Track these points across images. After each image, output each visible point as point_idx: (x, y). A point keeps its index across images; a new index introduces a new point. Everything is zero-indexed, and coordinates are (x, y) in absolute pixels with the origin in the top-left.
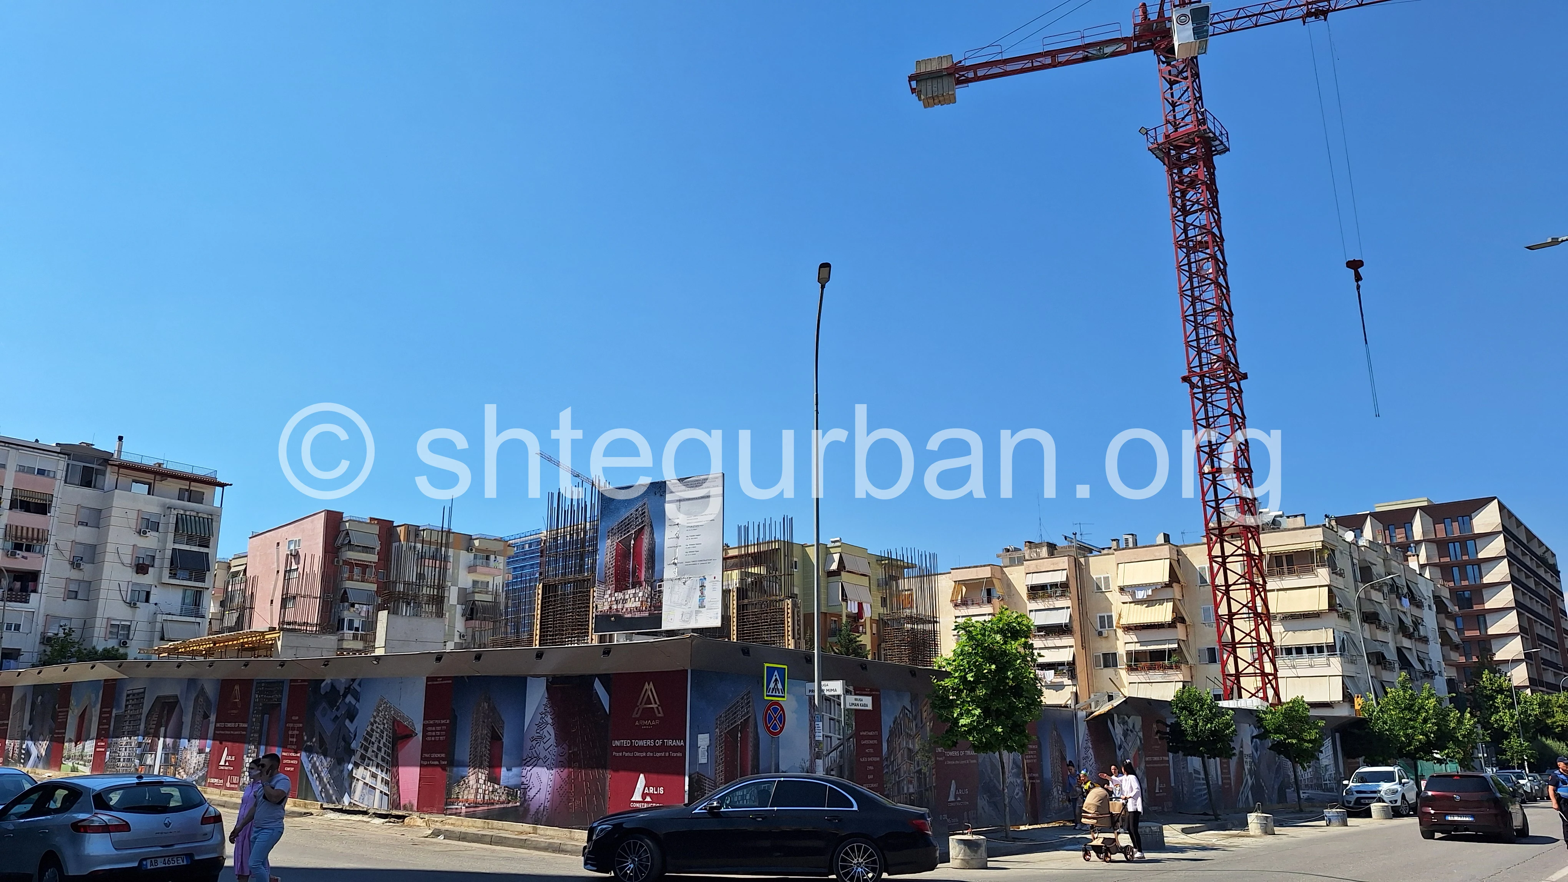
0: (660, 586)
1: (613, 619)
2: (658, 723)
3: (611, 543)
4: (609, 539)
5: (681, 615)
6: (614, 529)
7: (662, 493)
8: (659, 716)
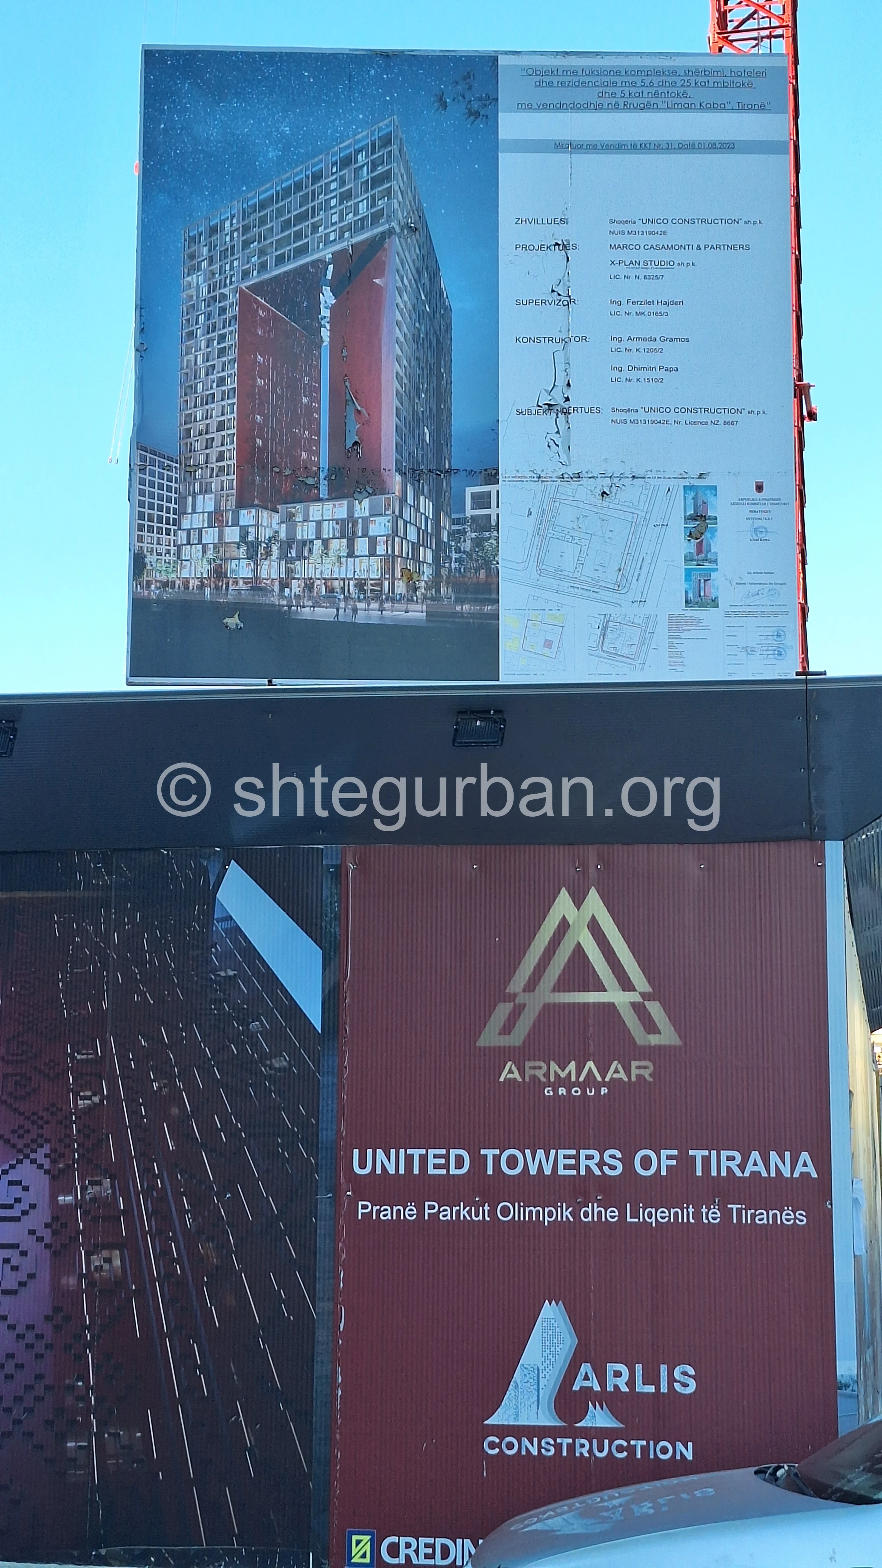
0: (482, 501)
1: (233, 621)
2: (646, 1073)
3: (205, 290)
4: (199, 273)
5: (602, 630)
6: (222, 228)
7: (476, 106)
8: (647, 1044)
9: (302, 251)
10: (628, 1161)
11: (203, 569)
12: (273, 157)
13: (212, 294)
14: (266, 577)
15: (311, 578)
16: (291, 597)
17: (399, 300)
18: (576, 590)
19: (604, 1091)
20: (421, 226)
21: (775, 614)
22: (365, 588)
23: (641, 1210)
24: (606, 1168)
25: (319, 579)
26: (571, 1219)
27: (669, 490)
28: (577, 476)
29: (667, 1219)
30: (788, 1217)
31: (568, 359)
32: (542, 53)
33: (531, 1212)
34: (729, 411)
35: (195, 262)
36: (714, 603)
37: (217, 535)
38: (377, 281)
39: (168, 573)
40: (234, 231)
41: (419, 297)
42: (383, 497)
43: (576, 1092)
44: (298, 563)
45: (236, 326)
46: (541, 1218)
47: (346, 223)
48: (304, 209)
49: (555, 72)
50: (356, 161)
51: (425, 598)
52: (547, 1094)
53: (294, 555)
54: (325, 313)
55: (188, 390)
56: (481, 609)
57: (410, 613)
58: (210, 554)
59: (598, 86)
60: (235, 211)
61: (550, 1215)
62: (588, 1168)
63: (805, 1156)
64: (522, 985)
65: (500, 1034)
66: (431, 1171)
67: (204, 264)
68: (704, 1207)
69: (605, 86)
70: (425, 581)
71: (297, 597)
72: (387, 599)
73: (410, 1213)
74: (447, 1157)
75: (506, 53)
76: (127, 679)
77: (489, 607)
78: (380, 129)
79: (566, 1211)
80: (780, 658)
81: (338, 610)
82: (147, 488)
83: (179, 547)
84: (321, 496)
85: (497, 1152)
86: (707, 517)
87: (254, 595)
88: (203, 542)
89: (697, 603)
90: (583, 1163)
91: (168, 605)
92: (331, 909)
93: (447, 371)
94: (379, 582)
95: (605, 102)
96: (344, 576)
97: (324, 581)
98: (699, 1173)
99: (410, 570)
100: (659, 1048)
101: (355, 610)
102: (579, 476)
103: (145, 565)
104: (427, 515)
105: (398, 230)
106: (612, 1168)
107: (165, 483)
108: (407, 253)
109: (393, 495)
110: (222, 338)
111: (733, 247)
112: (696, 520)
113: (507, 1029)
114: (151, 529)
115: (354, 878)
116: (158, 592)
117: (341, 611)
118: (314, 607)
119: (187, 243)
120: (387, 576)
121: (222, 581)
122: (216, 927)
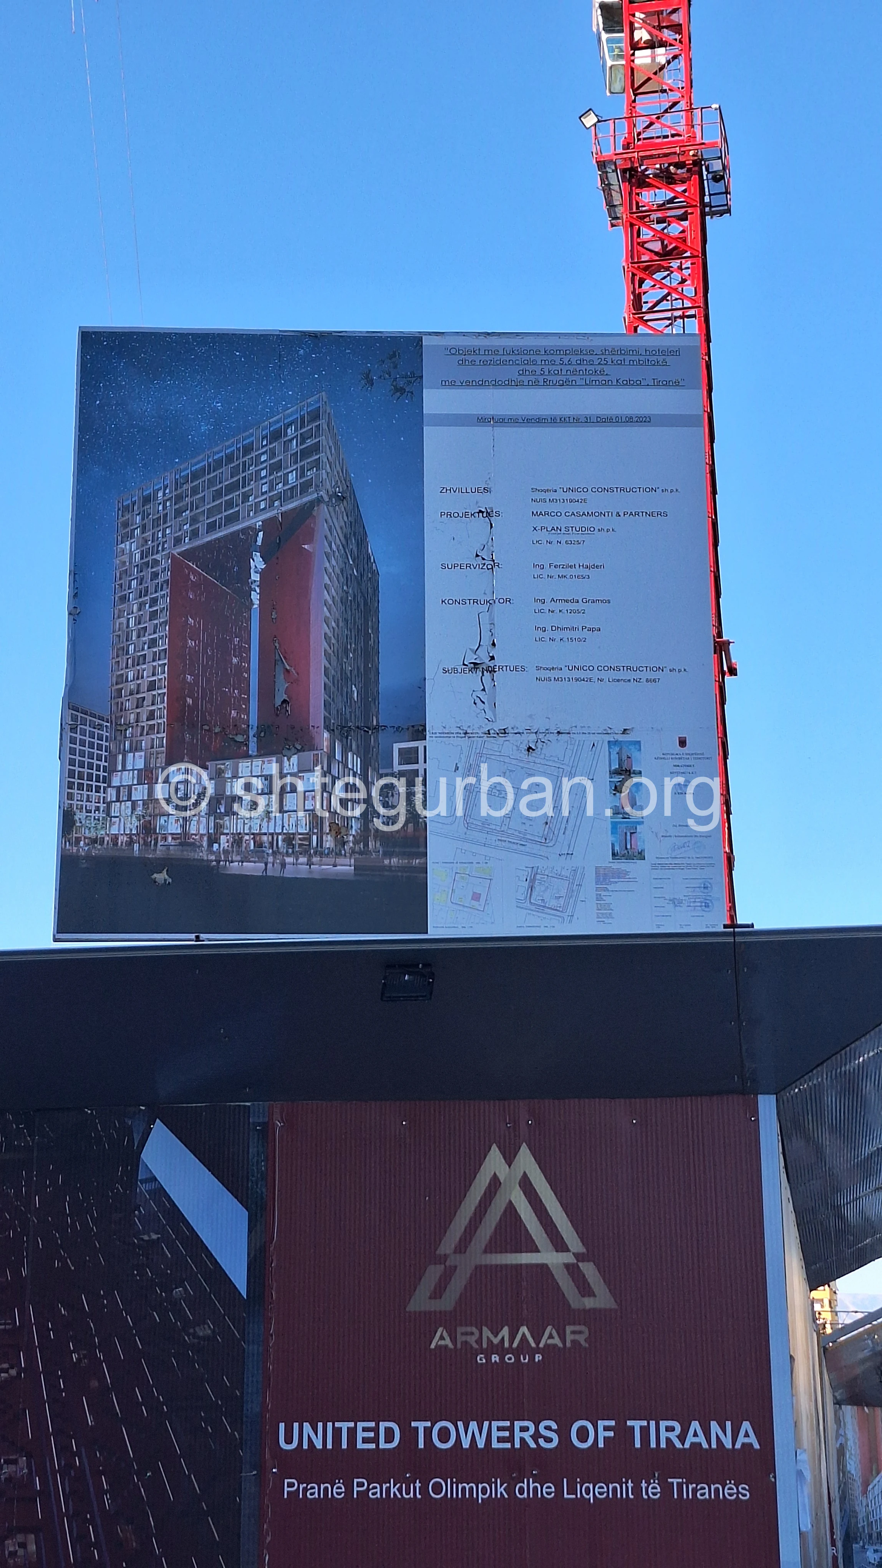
1: (161, 877)
2: (581, 1339)
3: (138, 556)
4: (132, 541)
5: (529, 882)
6: (156, 497)
7: (401, 384)
8: (581, 1308)
9: (232, 519)
10: (564, 1433)
11: (132, 825)
12: (205, 431)
13: (145, 560)
14: (195, 832)
15: (240, 834)
16: (220, 852)
17: (327, 565)
18: (503, 844)
19: (538, 1357)
20: (348, 494)
21: (702, 867)
22: (294, 842)
23: (578, 1486)
24: (541, 1441)
25: (247, 834)
26: (506, 1496)
27: (594, 745)
28: (503, 731)
29: (605, 1494)
30: (730, 1491)
31: (493, 619)
32: (464, 334)
33: (464, 1489)
34: (651, 669)
35: (128, 529)
36: (641, 856)
37: (146, 792)
38: (306, 547)
39: (97, 829)
40: (167, 500)
41: (347, 561)
42: (312, 753)
43: (510, 1359)
44: (226, 818)
45: (168, 591)
46: (475, 1496)
47: (276, 492)
48: (235, 479)
49: (477, 352)
50: (286, 435)
51: (353, 852)
52: (479, 1361)
53: (223, 811)
54: (255, 577)
55: (120, 652)
56: (409, 862)
57: (338, 867)
58: (139, 810)
59: (518, 364)
60: (167, 482)
61: (484, 1492)
62: (522, 1440)
63: (746, 1425)
64: (453, 1246)
65: (430, 1298)
66: (360, 1445)
67: (137, 532)
68: (644, 1481)
69: (525, 364)
70: (354, 836)
71: (226, 852)
72: (315, 853)
73: (337, 1491)
74: (376, 1430)
75: (430, 334)
76: (54, 936)
77: (417, 861)
78: (309, 405)
79: (501, 1487)
80: (706, 909)
81: (266, 864)
82: (78, 747)
83: (109, 805)
84: (250, 752)
85: (429, 1424)
86: (632, 771)
87: (182, 851)
88: (133, 799)
89: (623, 856)
90: (518, 1435)
91: (97, 862)
92: (257, 1169)
93: (374, 631)
94: (308, 836)
95: (525, 379)
96: (273, 831)
97: (252, 836)
98: (638, 1445)
99: (338, 824)
100: (594, 1310)
101: (283, 865)
102: (504, 731)
103: (74, 822)
104: (355, 770)
105: (326, 499)
106: (549, 1440)
107: (96, 741)
108: (335, 520)
109: (322, 751)
110: (154, 602)
111: (651, 514)
112: (621, 774)
113: (438, 1293)
114: (80, 787)
115: (281, 1136)
116: (86, 848)
117: (270, 866)
118: (242, 862)
119: (120, 512)
120: (315, 831)
121: (151, 837)
122: (140, 1189)
